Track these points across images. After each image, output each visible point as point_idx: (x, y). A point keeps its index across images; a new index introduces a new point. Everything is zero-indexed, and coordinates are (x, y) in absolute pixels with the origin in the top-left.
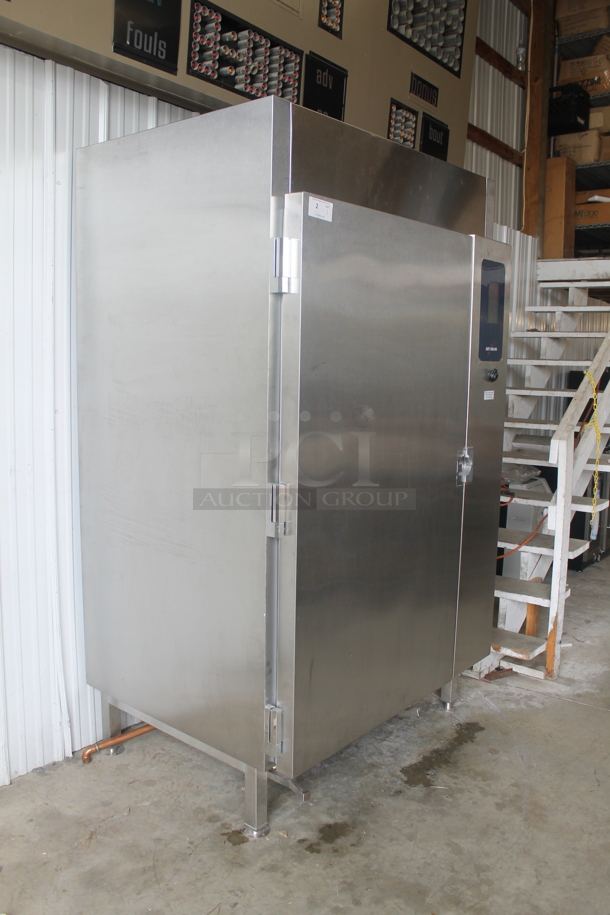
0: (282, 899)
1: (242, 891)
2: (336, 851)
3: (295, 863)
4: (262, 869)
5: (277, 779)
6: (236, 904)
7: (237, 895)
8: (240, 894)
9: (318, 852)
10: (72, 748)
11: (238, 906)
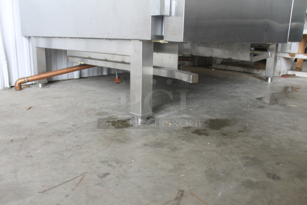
0: (170, 171)
1: (118, 162)
2: (224, 135)
3: (184, 142)
4: (145, 145)
5: (163, 73)
6: (106, 175)
7: (111, 166)
8: (114, 164)
9: (207, 135)
10: (10, 83)
11: (108, 177)
